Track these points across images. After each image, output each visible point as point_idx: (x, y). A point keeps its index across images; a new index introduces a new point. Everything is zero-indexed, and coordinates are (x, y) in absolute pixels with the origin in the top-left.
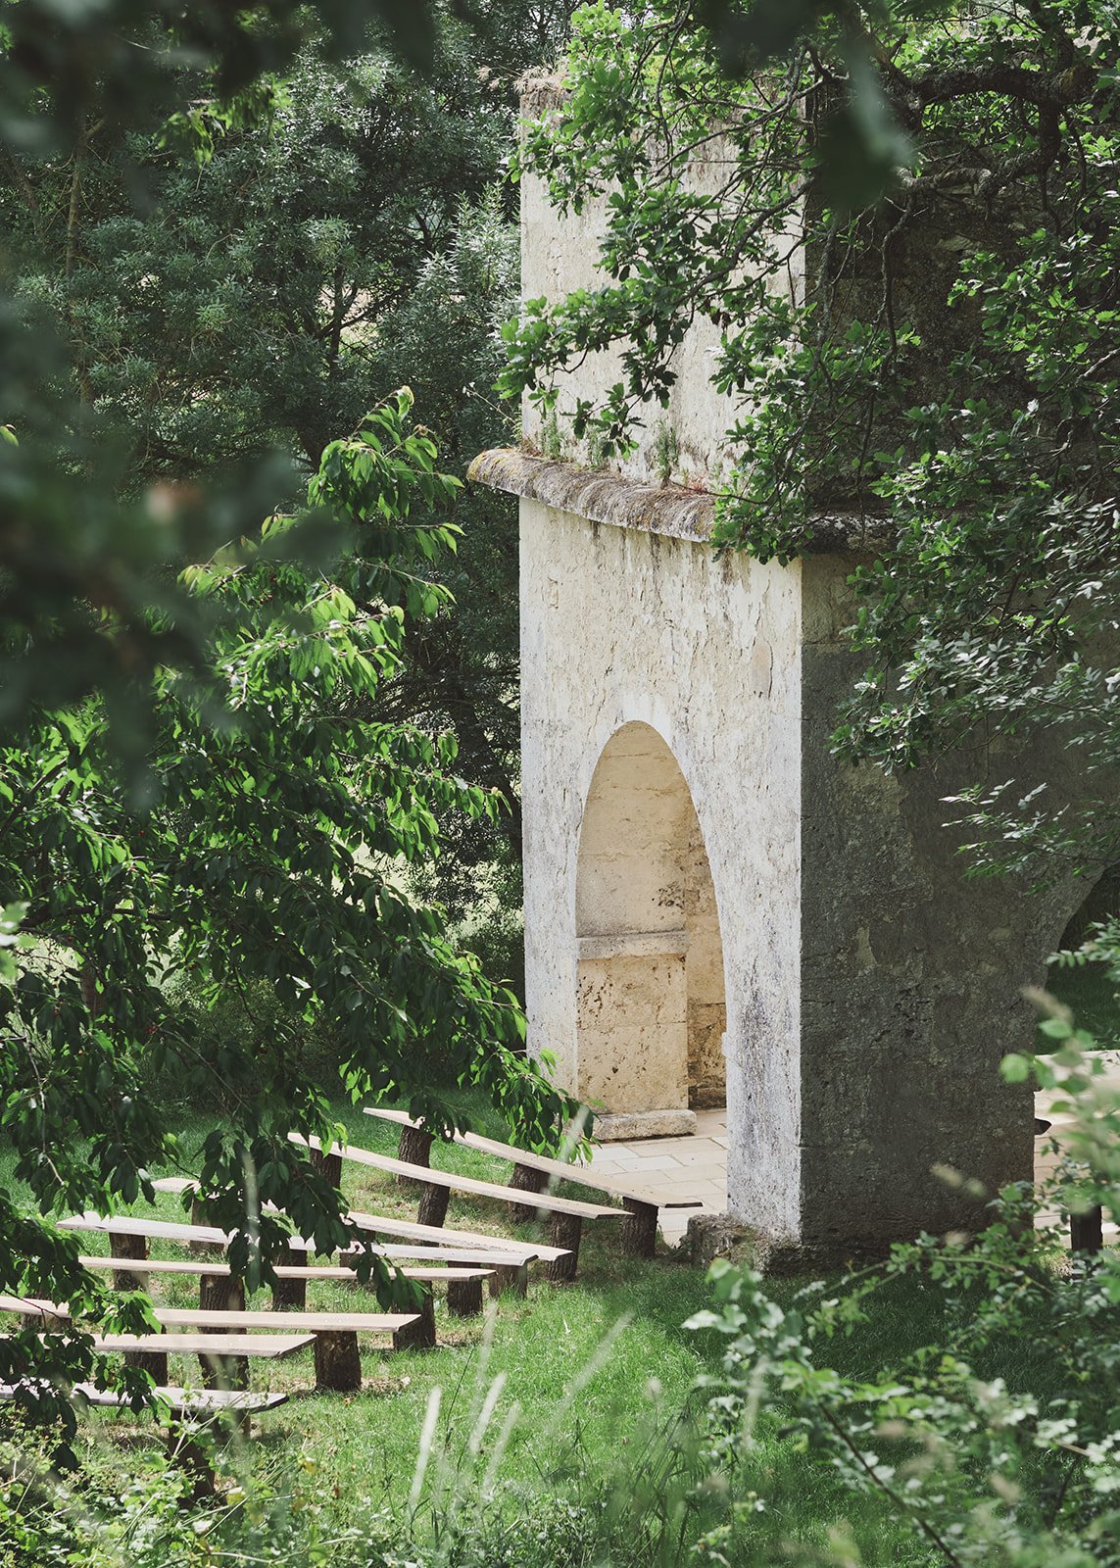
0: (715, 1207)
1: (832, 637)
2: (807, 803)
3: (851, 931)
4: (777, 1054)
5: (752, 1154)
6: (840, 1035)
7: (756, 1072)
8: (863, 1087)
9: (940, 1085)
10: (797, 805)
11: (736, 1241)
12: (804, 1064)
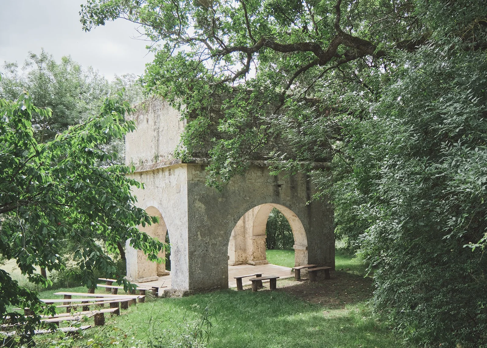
0: (169, 288)
1: (192, 180)
2: (189, 209)
3: (197, 232)
4: (183, 257)
5: (177, 276)
6: (195, 251)
7: (178, 261)
8: (199, 261)
9: (212, 259)
10: (187, 210)
11: (175, 292)
12: (189, 257)
